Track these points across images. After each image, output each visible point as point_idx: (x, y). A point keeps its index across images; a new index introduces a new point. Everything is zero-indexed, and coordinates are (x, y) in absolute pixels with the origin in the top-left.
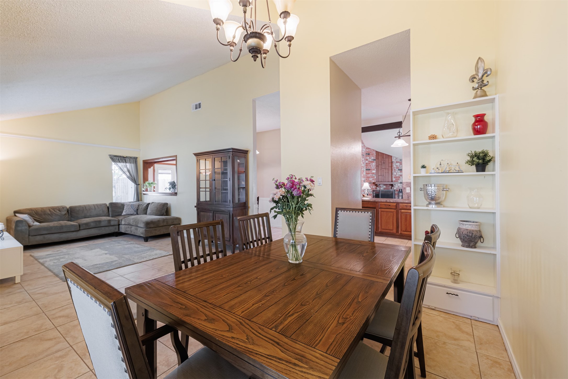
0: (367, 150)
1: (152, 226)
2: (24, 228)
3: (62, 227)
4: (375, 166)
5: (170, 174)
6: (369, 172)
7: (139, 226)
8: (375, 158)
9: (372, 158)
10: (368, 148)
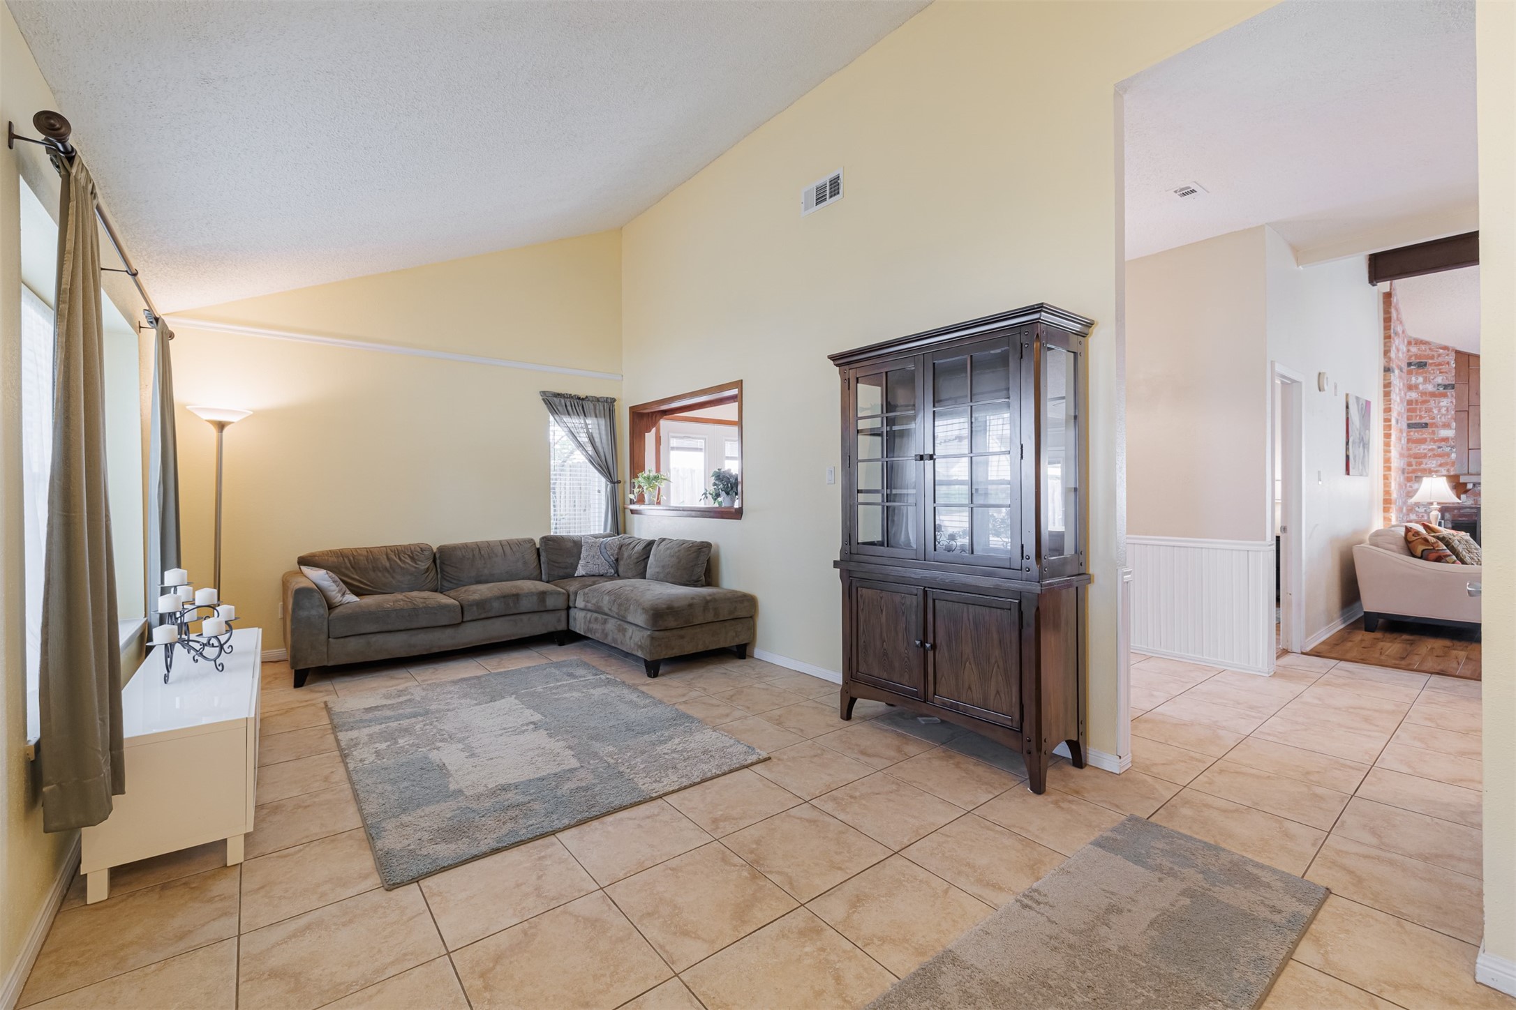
0: (1414, 349)
1: (672, 623)
2: (316, 611)
3: (415, 611)
4: (1453, 412)
5: (701, 449)
6: (1424, 436)
7: (630, 619)
8: (1451, 379)
9: (1439, 380)
10: (1419, 342)
